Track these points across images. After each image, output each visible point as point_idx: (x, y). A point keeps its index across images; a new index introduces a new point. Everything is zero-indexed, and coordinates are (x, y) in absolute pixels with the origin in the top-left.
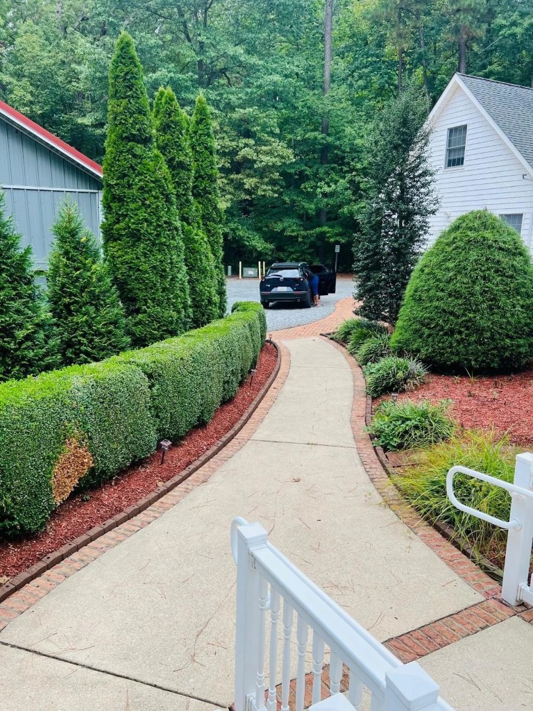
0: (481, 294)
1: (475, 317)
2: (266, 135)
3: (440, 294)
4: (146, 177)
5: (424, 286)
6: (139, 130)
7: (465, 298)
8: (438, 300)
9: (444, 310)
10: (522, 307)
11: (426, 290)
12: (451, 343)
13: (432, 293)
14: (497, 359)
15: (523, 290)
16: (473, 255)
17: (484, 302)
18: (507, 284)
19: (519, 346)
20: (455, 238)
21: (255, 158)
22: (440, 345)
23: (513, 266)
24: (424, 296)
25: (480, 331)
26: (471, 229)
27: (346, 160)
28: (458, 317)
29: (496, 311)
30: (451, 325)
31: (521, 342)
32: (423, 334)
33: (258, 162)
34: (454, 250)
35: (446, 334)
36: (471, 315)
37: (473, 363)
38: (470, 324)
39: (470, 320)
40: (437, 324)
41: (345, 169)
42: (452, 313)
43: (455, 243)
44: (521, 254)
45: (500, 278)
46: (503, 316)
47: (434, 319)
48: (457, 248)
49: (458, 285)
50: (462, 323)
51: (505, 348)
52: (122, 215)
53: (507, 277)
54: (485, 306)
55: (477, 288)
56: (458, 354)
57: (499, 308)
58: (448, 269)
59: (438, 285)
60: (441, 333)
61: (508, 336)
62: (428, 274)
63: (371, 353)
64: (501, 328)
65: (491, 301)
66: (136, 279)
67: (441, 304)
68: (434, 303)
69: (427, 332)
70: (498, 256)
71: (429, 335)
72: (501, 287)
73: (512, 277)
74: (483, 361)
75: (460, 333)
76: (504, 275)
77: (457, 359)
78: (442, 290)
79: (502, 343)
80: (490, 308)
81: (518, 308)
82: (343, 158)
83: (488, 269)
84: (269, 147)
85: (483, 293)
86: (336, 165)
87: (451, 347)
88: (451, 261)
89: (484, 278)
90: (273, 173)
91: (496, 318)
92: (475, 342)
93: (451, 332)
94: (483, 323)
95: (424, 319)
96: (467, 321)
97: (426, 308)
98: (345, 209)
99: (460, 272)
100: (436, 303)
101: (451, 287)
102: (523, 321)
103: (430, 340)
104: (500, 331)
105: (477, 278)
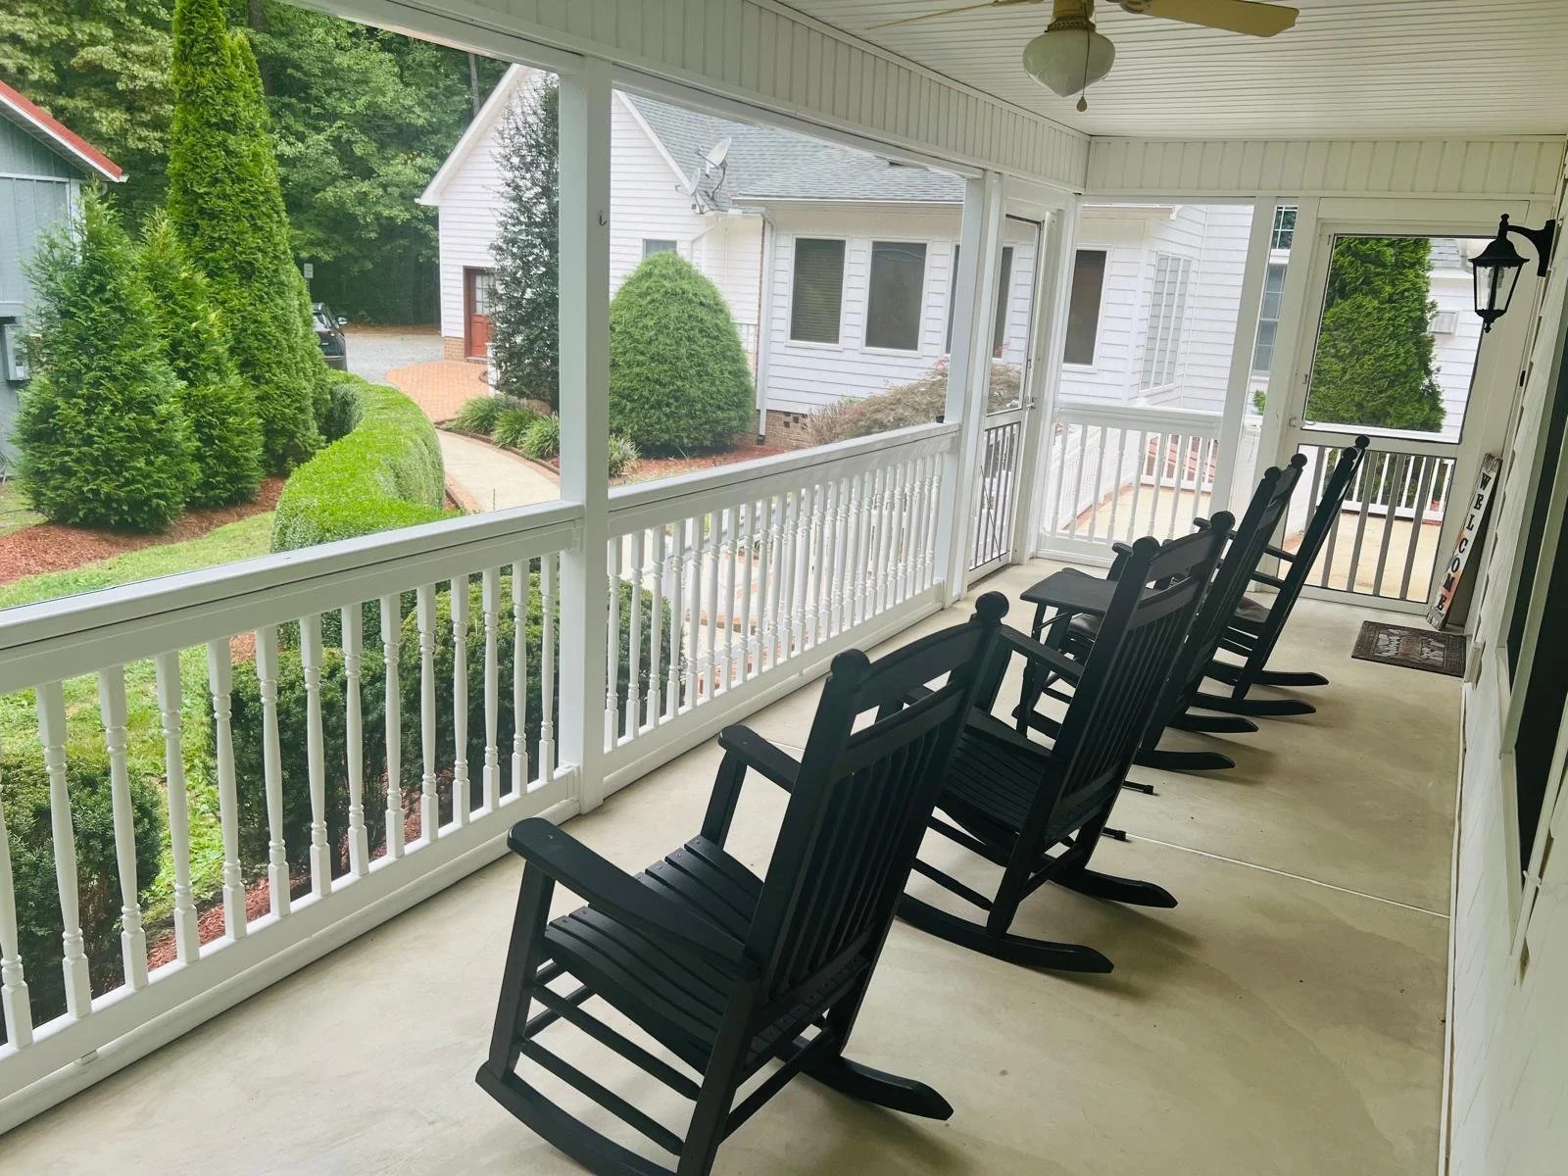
0: (688, 358)
1: (683, 386)
2: (138, 21)
3: (641, 358)
4: (252, 186)
5: (616, 348)
6: (233, 115)
7: (671, 363)
8: (638, 365)
9: (647, 378)
10: (730, 373)
11: (621, 353)
12: (659, 418)
13: (629, 356)
14: (710, 435)
15: (729, 354)
16: (674, 310)
17: (691, 367)
18: (713, 347)
19: (730, 419)
20: (648, 288)
21: (118, 68)
22: (647, 420)
23: (716, 324)
24: (620, 360)
25: (691, 402)
26: (664, 277)
27: (314, 92)
28: (663, 385)
29: (705, 377)
30: (658, 396)
31: (732, 414)
32: (625, 408)
33: (124, 78)
34: (649, 303)
35: (651, 407)
36: (679, 383)
37: (685, 441)
38: (679, 394)
39: (679, 390)
40: (641, 396)
41: (315, 110)
42: (658, 382)
43: (649, 294)
44: (721, 311)
45: (705, 340)
46: (713, 384)
47: (637, 389)
48: (653, 301)
49: (661, 347)
50: (670, 393)
51: (717, 422)
52: (220, 239)
53: (711, 338)
54: (693, 372)
55: (683, 351)
56: (668, 431)
57: (707, 374)
58: (646, 327)
59: (635, 347)
60: (647, 406)
61: (719, 408)
62: (620, 333)
63: (547, 440)
64: (712, 398)
65: (699, 366)
66: (254, 334)
67: (643, 370)
68: (634, 369)
69: (629, 406)
70: (701, 313)
71: (632, 411)
72: (708, 350)
73: (716, 338)
74: (696, 439)
75: (668, 405)
76: (708, 336)
77: (666, 437)
78: (642, 353)
79: (714, 415)
80: (698, 374)
81: (726, 375)
82: (306, 87)
83: (692, 329)
84: (148, 49)
85: (690, 356)
86: (294, 100)
87: (659, 421)
88: (649, 317)
89: (689, 339)
90: (160, 104)
91: (706, 386)
92: (687, 416)
93: (658, 405)
94: (694, 393)
95: (624, 389)
96: (675, 391)
97: (624, 376)
98: (329, 194)
99: (660, 332)
100: (637, 370)
101: (653, 349)
102: (732, 390)
103: (634, 415)
104: (711, 402)
105: (681, 339)
